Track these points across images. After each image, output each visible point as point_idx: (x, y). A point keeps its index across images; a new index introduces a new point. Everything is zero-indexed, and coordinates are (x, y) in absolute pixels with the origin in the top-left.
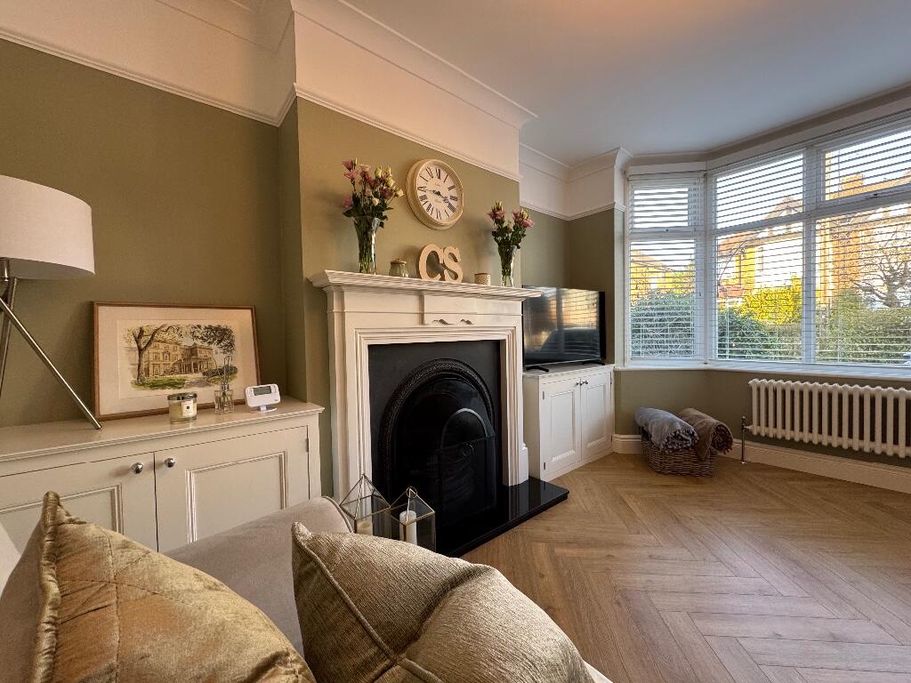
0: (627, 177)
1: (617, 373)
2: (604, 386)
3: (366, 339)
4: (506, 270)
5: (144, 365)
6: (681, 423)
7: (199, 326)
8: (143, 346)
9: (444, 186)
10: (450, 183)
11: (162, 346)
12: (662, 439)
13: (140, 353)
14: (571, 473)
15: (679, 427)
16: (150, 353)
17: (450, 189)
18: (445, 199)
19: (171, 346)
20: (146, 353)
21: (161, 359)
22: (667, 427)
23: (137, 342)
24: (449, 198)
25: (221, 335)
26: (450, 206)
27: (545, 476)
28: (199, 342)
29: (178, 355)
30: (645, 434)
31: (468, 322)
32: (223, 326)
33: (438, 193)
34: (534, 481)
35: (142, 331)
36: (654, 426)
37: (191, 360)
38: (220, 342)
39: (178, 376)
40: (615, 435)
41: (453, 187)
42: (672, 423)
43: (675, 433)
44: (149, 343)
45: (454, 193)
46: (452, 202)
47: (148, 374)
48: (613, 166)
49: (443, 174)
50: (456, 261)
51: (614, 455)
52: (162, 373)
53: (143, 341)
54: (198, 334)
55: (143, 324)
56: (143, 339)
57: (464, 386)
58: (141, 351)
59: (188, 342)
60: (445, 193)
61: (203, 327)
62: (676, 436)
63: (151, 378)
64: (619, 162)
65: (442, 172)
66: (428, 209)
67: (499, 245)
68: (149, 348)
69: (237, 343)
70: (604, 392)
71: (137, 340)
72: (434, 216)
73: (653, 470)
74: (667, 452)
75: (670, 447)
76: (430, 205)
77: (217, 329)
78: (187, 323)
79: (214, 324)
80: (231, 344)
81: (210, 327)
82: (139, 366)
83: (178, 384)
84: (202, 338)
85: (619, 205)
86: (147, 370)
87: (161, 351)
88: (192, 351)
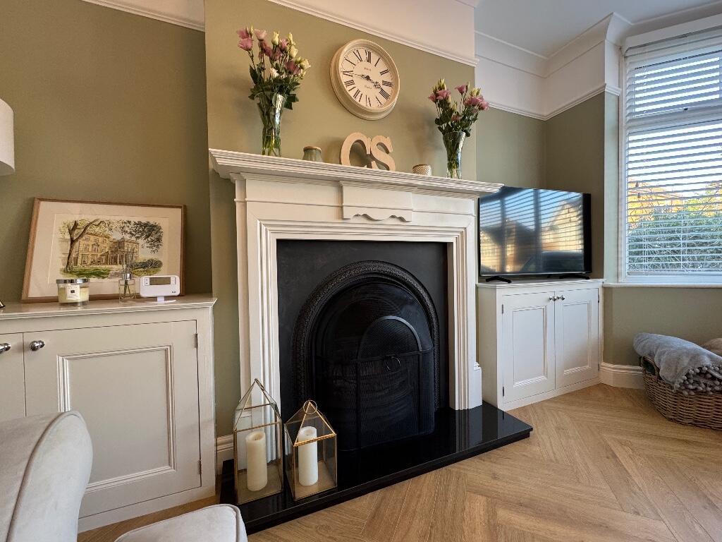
0: (623, 53)
1: (607, 290)
2: (589, 305)
3: (274, 232)
4: (453, 162)
5: (74, 255)
6: (710, 356)
7: (129, 222)
8: (75, 238)
9: (376, 70)
10: (382, 66)
11: (92, 238)
12: (677, 375)
13: (72, 243)
14: (541, 404)
15: (707, 361)
16: (81, 244)
17: (382, 73)
18: (376, 85)
19: (101, 239)
20: (77, 244)
21: (90, 250)
22: (686, 361)
23: (71, 233)
24: (381, 83)
25: (150, 231)
26: (383, 92)
27: (504, 405)
28: (127, 237)
29: (106, 247)
30: (649, 366)
31: (402, 219)
32: (152, 223)
33: (368, 78)
34: (489, 408)
35: (76, 224)
36: (664, 358)
37: (117, 253)
38: (147, 237)
39: (103, 266)
40: (603, 364)
41: (386, 72)
42: (695, 357)
43: (700, 368)
44: (81, 236)
45: (387, 78)
46: (386, 89)
47: (76, 263)
48: (603, 42)
49: (374, 57)
50: (387, 152)
51: (602, 387)
52: (89, 262)
53: (75, 232)
54: (127, 229)
55: (77, 218)
56: (76, 232)
57: (398, 291)
58: (73, 241)
59: (117, 236)
60: (376, 77)
61: (132, 223)
62: (703, 373)
63: (79, 267)
64: (612, 35)
65: (373, 55)
66: (356, 95)
67: (443, 134)
68: (81, 240)
69: (165, 239)
70: (589, 311)
71: (71, 232)
72: (363, 103)
73: (663, 416)
74: (686, 393)
75: (691, 387)
76: (358, 91)
77: (146, 225)
78: (118, 218)
79: (144, 221)
80: (159, 240)
81: (140, 223)
82: (69, 256)
83: (103, 273)
84: (131, 233)
85: (611, 87)
86: (76, 260)
87: (91, 243)
88: (120, 244)
